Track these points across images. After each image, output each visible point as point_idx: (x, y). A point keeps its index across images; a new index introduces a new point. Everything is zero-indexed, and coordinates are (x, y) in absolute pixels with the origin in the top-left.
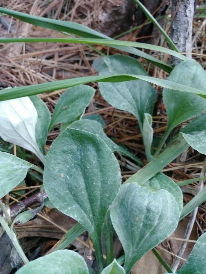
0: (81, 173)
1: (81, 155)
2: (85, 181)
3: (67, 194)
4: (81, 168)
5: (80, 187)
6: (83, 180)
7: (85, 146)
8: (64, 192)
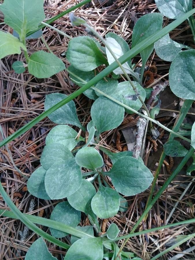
0: (189, 74)
1: (187, 64)
2: (193, 78)
3: (184, 89)
4: (189, 72)
5: (191, 82)
6: (191, 78)
7: (188, 58)
8: (182, 88)
